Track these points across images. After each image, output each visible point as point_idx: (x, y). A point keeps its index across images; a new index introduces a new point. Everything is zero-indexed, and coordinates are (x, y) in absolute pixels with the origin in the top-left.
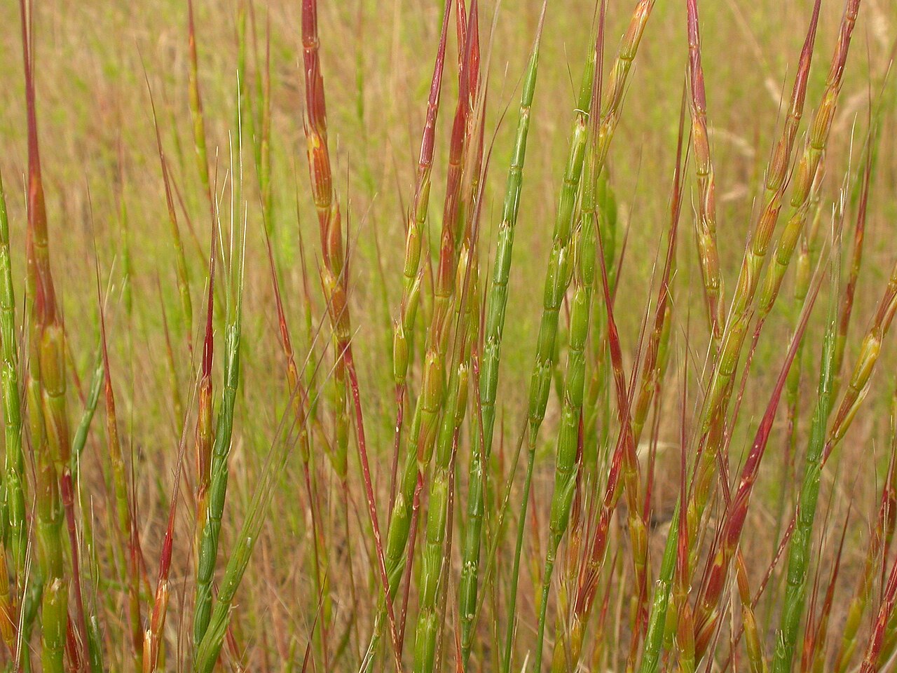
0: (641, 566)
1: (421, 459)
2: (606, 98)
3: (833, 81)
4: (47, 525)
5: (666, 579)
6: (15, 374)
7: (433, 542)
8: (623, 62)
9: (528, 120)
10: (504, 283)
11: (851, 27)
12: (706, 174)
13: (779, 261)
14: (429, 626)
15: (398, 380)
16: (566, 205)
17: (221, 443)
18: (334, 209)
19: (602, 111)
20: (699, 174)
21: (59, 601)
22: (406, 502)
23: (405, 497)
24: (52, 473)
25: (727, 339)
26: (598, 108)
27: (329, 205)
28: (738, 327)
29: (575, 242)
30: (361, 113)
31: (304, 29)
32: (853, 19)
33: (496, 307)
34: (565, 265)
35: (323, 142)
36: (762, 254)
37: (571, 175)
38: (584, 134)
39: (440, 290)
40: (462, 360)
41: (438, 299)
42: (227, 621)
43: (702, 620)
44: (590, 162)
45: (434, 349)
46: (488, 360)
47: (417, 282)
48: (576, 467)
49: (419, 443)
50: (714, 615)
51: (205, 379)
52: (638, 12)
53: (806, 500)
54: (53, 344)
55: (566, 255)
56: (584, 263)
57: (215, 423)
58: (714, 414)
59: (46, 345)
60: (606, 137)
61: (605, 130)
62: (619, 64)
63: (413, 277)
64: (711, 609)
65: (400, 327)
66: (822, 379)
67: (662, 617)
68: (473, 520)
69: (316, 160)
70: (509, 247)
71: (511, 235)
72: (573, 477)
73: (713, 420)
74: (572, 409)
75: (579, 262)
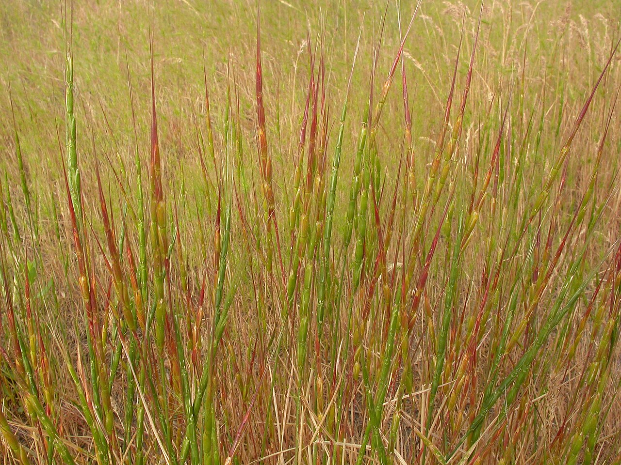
0: (388, 304)
1: (300, 256)
2: (374, 118)
3: (461, 112)
4: (158, 278)
5: (398, 303)
6: (143, 225)
7: (307, 288)
8: (380, 104)
9: (343, 127)
10: (334, 191)
11: (467, 92)
12: (411, 149)
13: (440, 182)
14: (305, 321)
15: (291, 229)
16: (359, 159)
17: (223, 252)
18: (268, 158)
19: (372, 123)
20: (408, 149)
21: (162, 308)
22: (294, 273)
23: (294, 271)
24: (160, 258)
25: (421, 211)
26: (371, 121)
27: (266, 156)
28: (425, 206)
29: (362, 174)
30: (279, 129)
31: (257, 90)
32: (468, 89)
33: (331, 201)
34: (358, 183)
35: (264, 133)
36: (434, 177)
37: (360, 148)
38: (366, 132)
39: (307, 190)
40: (318, 219)
41: (306, 194)
42: (227, 317)
43: (410, 317)
44: (368, 142)
45: (305, 213)
46: (328, 221)
47: (299, 190)
48: (363, 261)
49: (299, 250)
50: (415, 315)
51: (217, 227)
52: (386, 85)
53: (452, 275)
54: (162, 208)
55: (358, 179)
56: (366, 181)
57: (221, 244)
58: (415, 240)
59: (159, 208)
60: (374, 133)
61: (373, 130)
62: (379, 105)
63: (297, 188)
64: (414, 313)
65: (292, 208)
66: (458, 228)
67: (396, 318)
68: (322, 284)
69: (261, 140)
70: (336, 177)
71: (337, 172)
72: (362, 265)
73: (415, 242)
74: (361, 238)
75: (363, 180)
